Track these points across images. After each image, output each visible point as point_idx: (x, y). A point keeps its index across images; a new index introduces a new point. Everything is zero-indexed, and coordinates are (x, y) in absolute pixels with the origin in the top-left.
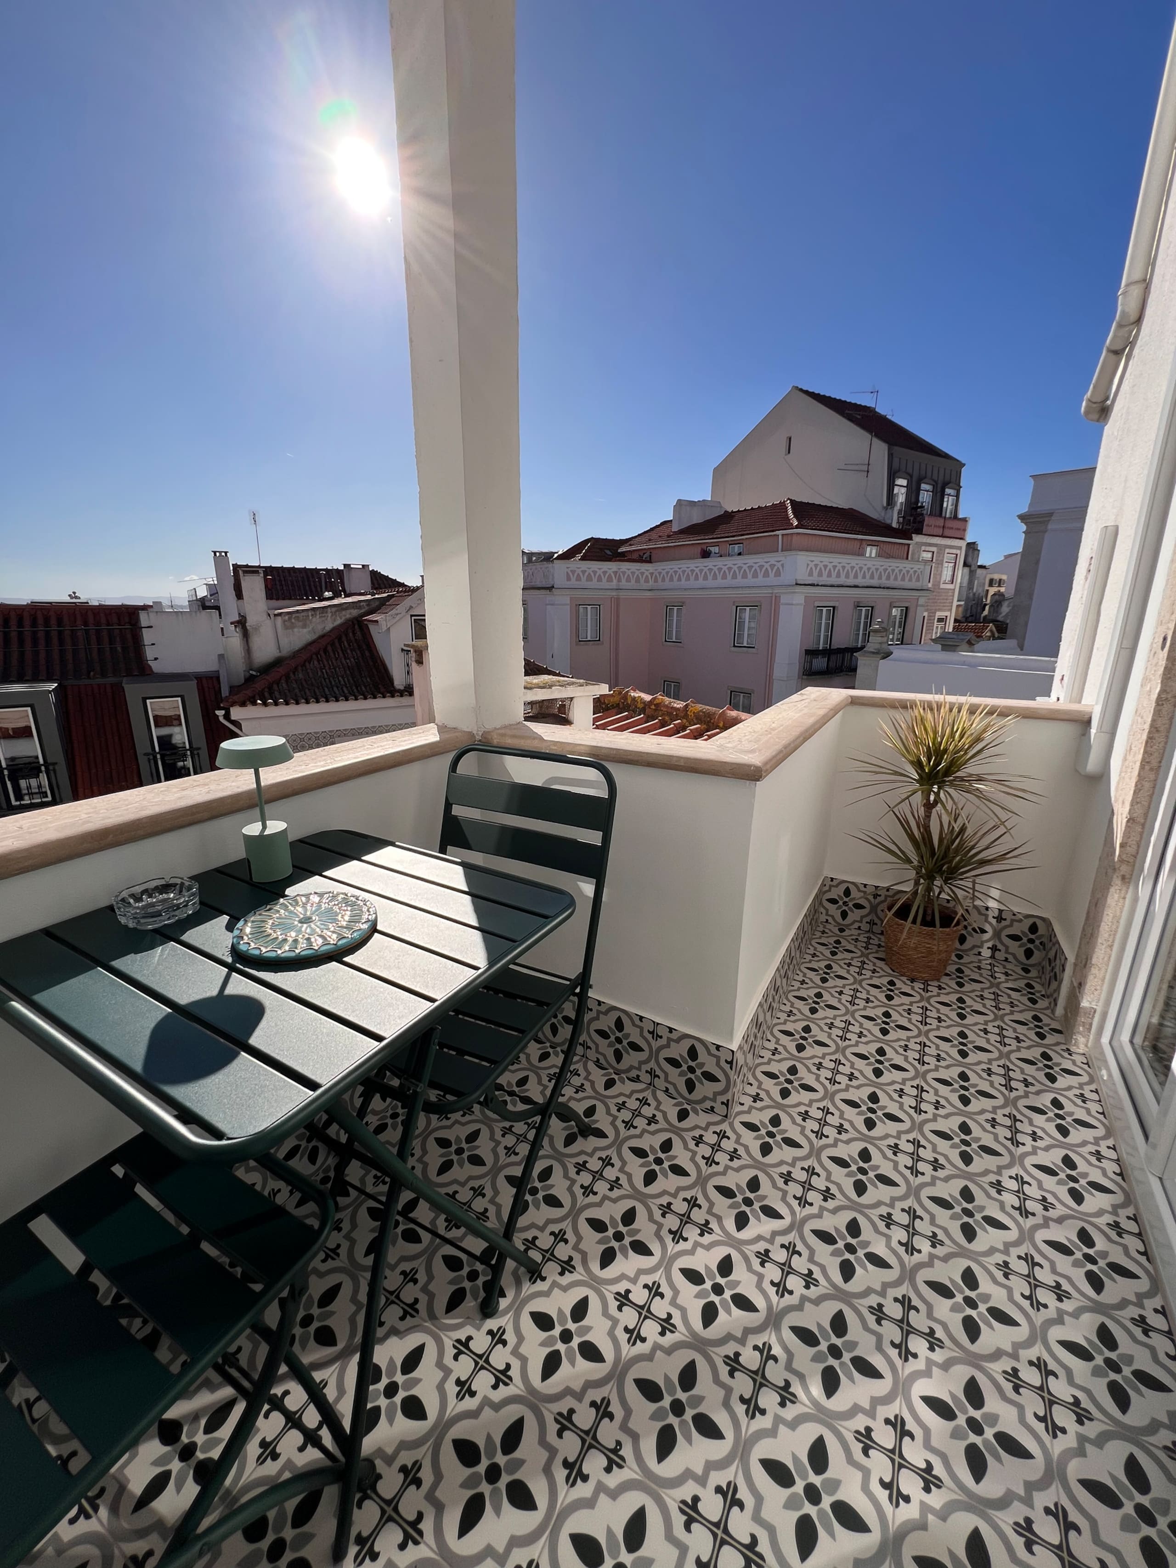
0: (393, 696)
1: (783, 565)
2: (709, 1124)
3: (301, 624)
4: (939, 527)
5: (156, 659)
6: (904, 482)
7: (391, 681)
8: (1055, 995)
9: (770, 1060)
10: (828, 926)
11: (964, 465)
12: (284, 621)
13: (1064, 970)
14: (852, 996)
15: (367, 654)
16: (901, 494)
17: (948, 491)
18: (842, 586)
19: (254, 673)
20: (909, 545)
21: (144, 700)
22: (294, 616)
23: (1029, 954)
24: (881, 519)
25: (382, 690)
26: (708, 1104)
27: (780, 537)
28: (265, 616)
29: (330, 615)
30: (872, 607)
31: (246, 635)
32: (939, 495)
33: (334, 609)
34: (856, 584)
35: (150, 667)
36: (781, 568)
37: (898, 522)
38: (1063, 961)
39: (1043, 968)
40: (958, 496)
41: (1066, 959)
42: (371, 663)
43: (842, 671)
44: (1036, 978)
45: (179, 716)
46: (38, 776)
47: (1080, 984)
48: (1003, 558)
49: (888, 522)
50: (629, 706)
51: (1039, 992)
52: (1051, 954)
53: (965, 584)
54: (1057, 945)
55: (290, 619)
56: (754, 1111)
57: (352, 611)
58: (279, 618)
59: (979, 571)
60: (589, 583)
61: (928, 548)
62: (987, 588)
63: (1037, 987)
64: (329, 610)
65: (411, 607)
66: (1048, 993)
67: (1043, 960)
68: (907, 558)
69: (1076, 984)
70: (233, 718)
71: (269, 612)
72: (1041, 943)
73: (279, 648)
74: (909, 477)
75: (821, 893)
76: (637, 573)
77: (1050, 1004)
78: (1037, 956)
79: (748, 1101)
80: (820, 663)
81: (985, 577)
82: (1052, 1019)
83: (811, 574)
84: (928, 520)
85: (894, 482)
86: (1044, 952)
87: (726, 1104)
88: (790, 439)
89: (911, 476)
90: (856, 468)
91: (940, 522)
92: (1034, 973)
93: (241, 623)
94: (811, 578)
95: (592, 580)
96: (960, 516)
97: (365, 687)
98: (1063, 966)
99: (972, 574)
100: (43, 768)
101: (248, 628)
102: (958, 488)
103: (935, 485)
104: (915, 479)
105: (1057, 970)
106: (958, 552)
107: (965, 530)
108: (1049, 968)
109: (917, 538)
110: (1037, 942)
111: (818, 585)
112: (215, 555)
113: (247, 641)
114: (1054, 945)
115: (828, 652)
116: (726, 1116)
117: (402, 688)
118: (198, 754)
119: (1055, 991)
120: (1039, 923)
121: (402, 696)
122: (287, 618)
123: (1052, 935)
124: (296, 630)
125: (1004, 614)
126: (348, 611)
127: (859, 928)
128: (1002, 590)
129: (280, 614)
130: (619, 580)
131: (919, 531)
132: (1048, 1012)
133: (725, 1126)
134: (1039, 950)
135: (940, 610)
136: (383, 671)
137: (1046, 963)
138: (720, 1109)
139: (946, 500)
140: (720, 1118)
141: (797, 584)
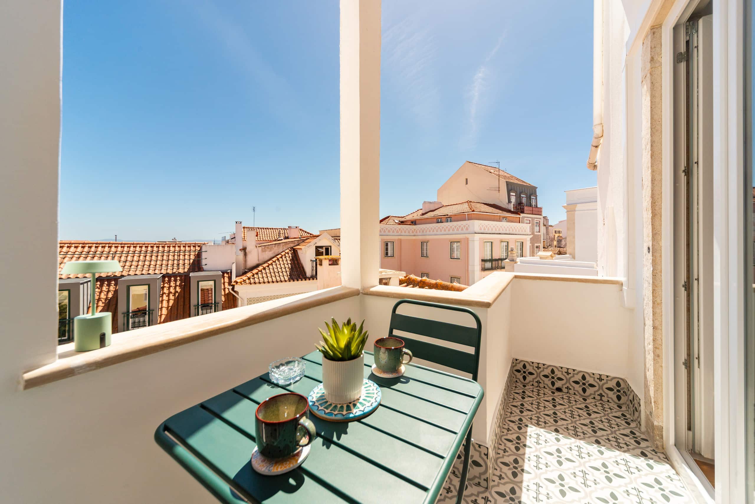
0: (306, 280)
1: (469, 226)
2: (479, 493)
3: (269, 250)
4: (531, 211)
5: (206, 265)
6: (514, 194)
7: (305, 273)
8: (639, 419)
9: (503, 455)
10: (518, 384)
11: (537, 188)
12: (262, 249)
13: (640, 405)
14: (537, 420)
15: (296, 262)
16: (513, 199)
17: (532, 197)
18: (494, 234)
19: (247, 270)
20: (519, 218)
21: (198, 282)
22: (266, 247)
23: (619, 398)
24: (506, 208)
25: (301, 277)
26: (477, 481)
27: (467, 215)
28: (255, 246)
29: (281, 246)
30: (508, 242)
31: (245, 254)
32: (529, 198)
33: (283, 244)
34: (500, 233)
35: (203, 268)
36: (468, 227)
37: (514, 209)
38: (638, 401)
39: (628, 405)
40: (536, 199)
41: (640, 399)
42: (297, 266)
43: (498, 269)
44: (626, 411)
45: (212, 289)
46: (144, 316)
47: (651, 413)
48: (558, 223)
49: (510, 209)
50: (411, 282)
51: (630, 418)
52: (631, 398)
53: (545, 233)
54: (633, 393)
55: (265, 248)
56: (500, 485)
57: (291, 245)
58: (260, 248)
59: (550, 228)
60: (389, 233)
61: (527, 219)
62: (554, 234)
63: (628, 416)
64: (281, 244)
65: (316, 243)
66: (635, 419)
67: (627, 401)
68: (520, 223)
69: (648, 413)
70: (235, 290)
71: (257, 245)
72: (624, 392)
73: (259, 260)
74: (516, 192)
75: (512, 367)
76: (409, 229)
77: (637, 424)
78: (624, 399)
79: (496, 479)
80: (488, 265)
81: (553, 230)
82: (640, 433)
83: (481, 229)
84: (526, 208)
85: (510, 194)
86: (627, 397)
87: (486, 480)
88: (467, 179)
89: (517, 192)
90: (494, 189)
91: (531, 208)
92: (624, 408)
93: (244, 249)
94: (481, 231)
95: (390, 232)
96: (538, 206)
97: (294, 276)
98: (639, 403)
99: (547, 228)
100: (147, 313)
101: (247, 252)
102: (536, 196)
103: (526, 195)
104: (518, 193)
105: (636, 405)
106: (540, 220)
107: (541, 212)
108: (631, 406)
109: (522, 215)
110: (622, 392)
111: (484, 233)
112: (236, 223)
113: (246, 257)
114: (631, 392)
115: (491, 260)
116: (487, 488)
117: (310, 276)
118: (218, 306)
119: (638, 417)
120: (621, 382)
121: (309, 280)
122: (263, 247)
123: (629, 388)
124: (267, 252)
125: (563, 245)
126: (289, 245)
127: (533, 385)
128: (561, 235)
129: (261, 246)
130: (401, 232)
131: (523, 212)
132: (637, 429)
133: (487, 494)
134: (624, 396)
135: (536, 243)
136: (302, 269)
137: (629, 402)
138: (483, 483)
139: (532, 201)
140: (483, 489)
141: (475, 233)
